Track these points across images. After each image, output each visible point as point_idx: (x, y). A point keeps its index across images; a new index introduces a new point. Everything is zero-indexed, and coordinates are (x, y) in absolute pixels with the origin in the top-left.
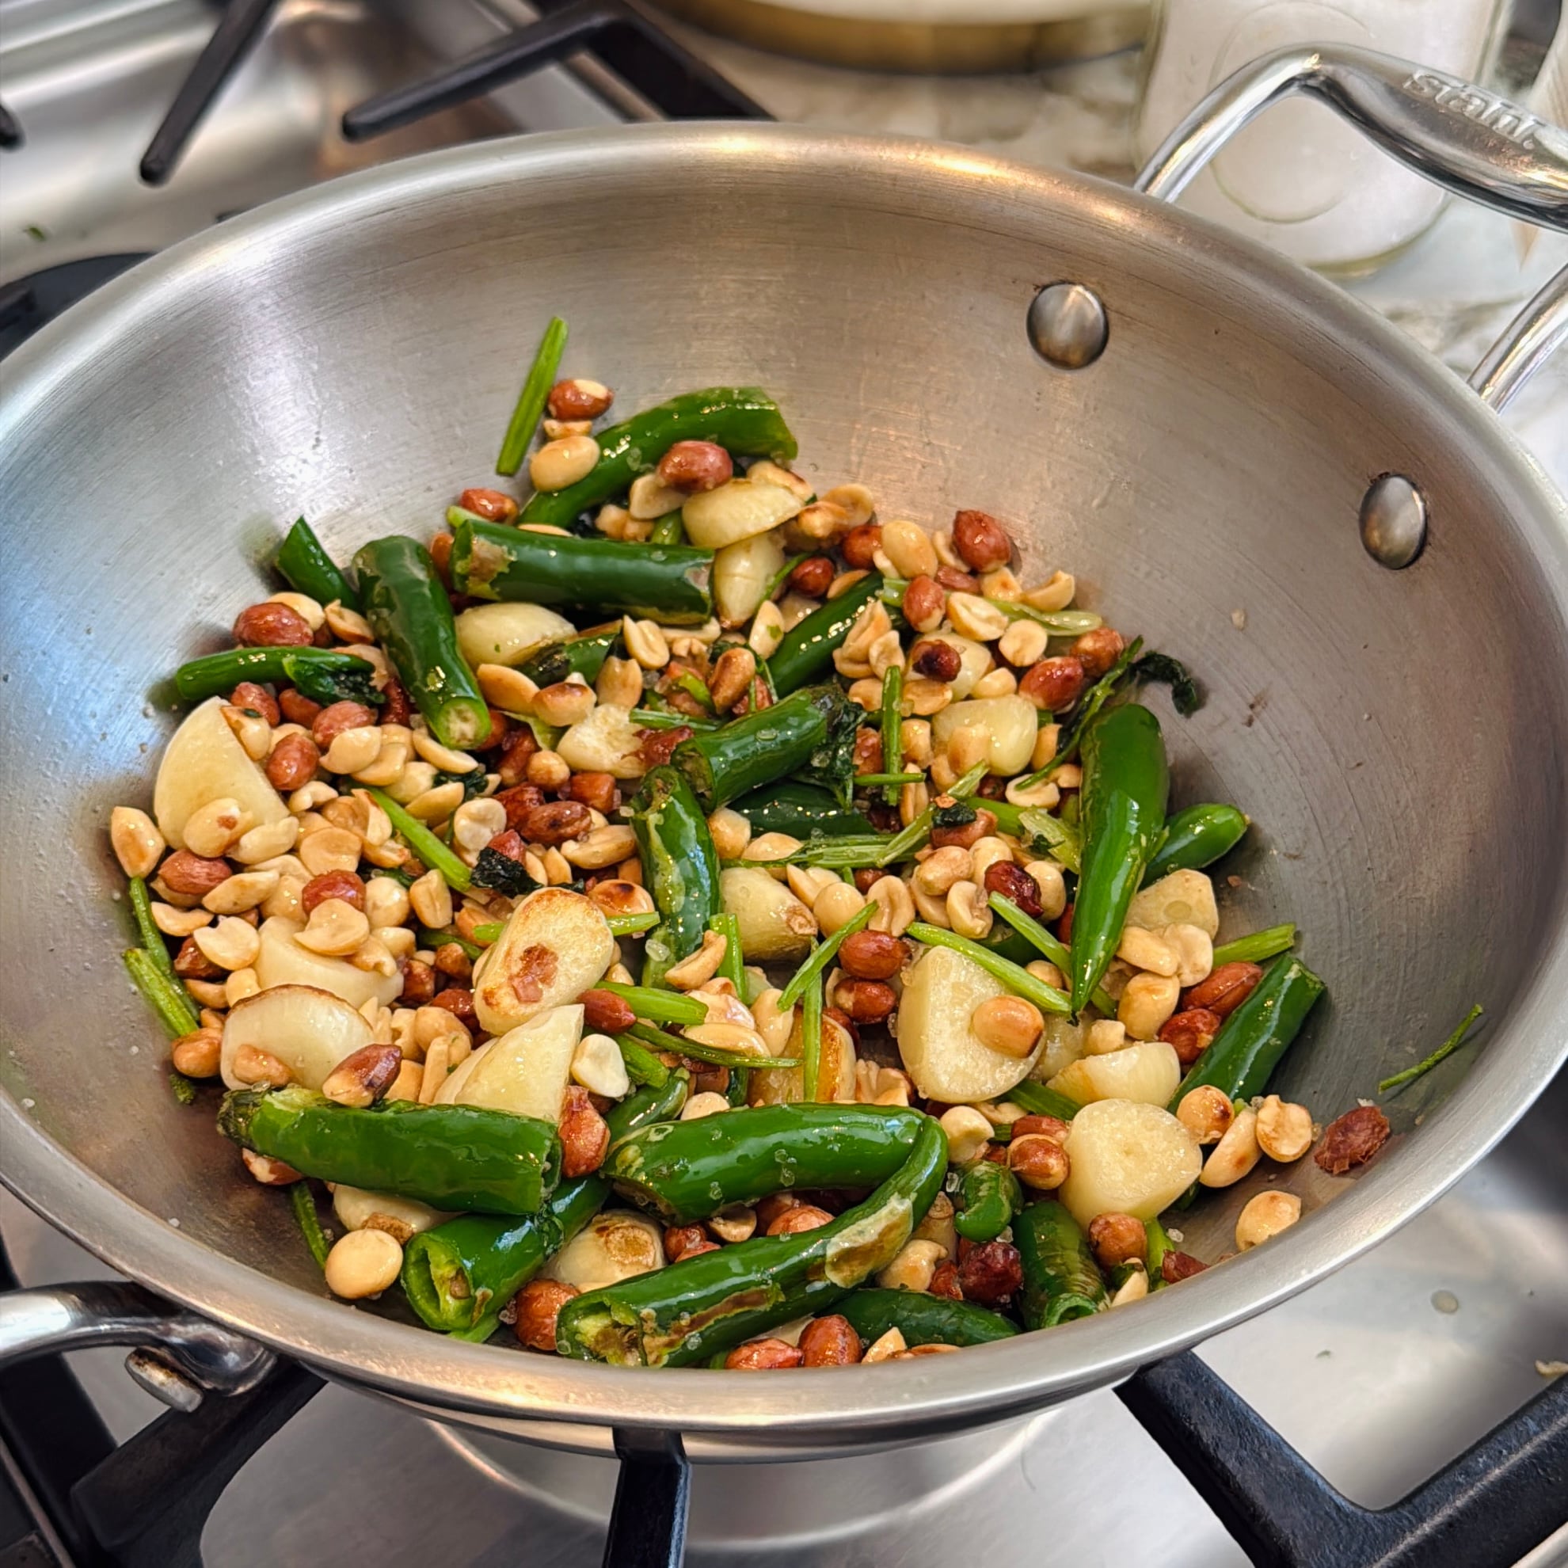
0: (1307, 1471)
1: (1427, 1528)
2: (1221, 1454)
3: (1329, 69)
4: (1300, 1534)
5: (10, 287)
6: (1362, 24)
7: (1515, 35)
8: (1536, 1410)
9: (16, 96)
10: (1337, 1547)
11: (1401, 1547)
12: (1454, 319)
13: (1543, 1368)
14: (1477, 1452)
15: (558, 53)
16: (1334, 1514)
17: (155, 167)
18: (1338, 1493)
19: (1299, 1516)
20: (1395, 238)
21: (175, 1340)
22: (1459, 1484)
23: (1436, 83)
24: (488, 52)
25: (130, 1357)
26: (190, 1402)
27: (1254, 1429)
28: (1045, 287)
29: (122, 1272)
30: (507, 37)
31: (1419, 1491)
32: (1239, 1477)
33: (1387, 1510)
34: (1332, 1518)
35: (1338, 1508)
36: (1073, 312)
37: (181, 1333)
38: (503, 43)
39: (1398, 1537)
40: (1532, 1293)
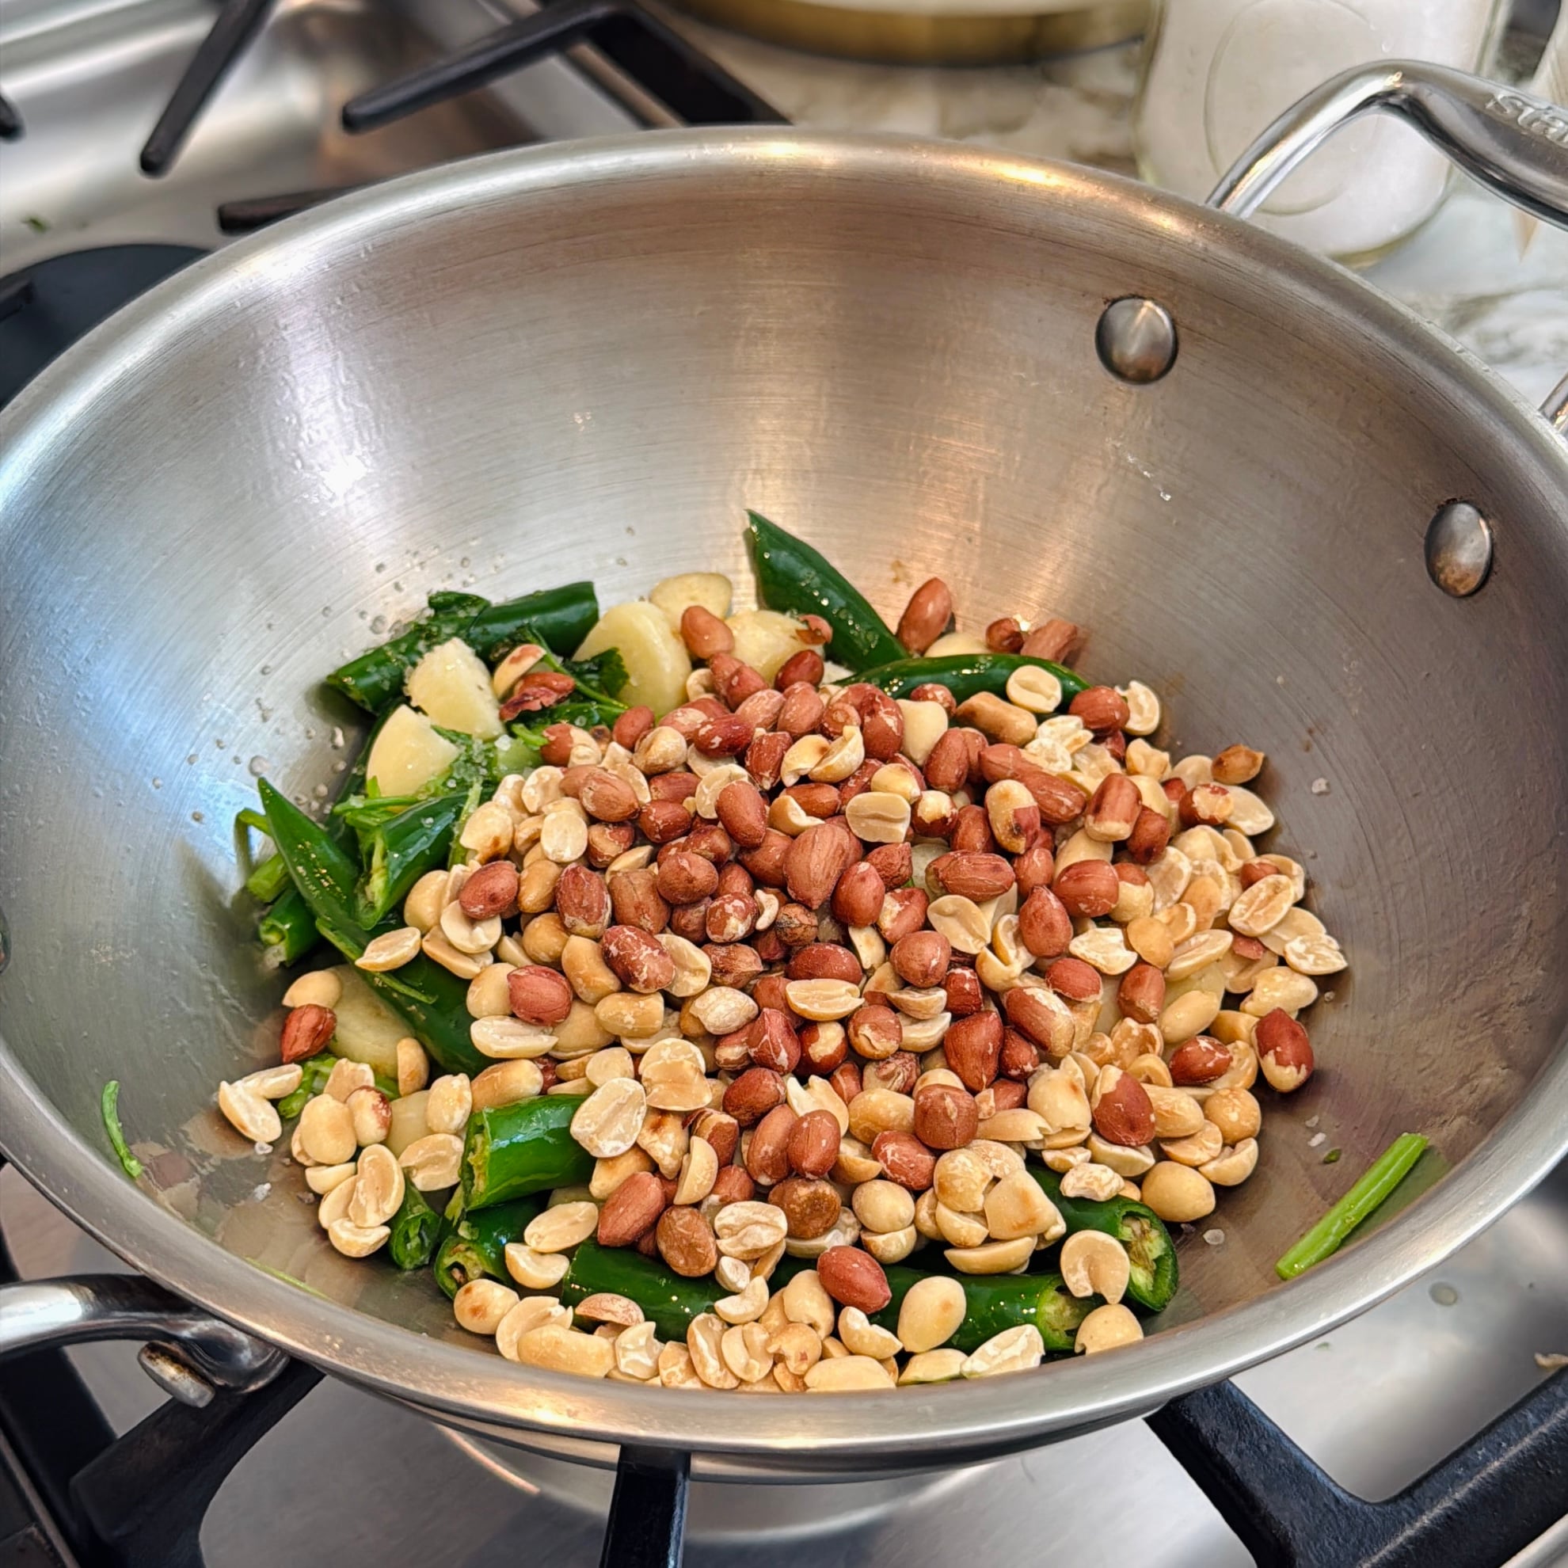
0: (1306, 1463)
1: (1425, 1520)
2: (1220, 1447)
3: (1411, 87)
4: (1298, 1526)
5: (11, 278)
6: (1362, 16)
7: (1514, 27)
8: (1536, 1403)
9: (16, 87)
10: (1337, 1539)
11: (1400, 1539)
12: (1453, 311)
13: (1543, 1361)
14: (1476, 1445)
15: (558, 44)
16: (1333, 1506)
17: (154, 159)
18: (1336, 1485)
19: (1297, 1508)
20: (1395, 230)
21: (185, 1334)
22: (1458, 1476)
23: (1519, 104)
24: (488, 42)
25: (142, 1351)
26: (201, 1398)
27: (1253, 1421)
28: (1114, 301)
29: (135, 1267)
30: (506, 28)
31: (1418, 1484)
32: (1238, 1470)
33: (1387, 1502)
34: (1331, 1511)
35: (1337, 1501)
36: (1144, 326)
37: (193, 1328)
38: (502, 35)
39: (1397, 1530)
40: (1531, 1286)
